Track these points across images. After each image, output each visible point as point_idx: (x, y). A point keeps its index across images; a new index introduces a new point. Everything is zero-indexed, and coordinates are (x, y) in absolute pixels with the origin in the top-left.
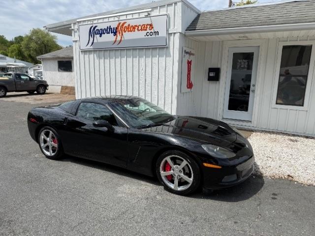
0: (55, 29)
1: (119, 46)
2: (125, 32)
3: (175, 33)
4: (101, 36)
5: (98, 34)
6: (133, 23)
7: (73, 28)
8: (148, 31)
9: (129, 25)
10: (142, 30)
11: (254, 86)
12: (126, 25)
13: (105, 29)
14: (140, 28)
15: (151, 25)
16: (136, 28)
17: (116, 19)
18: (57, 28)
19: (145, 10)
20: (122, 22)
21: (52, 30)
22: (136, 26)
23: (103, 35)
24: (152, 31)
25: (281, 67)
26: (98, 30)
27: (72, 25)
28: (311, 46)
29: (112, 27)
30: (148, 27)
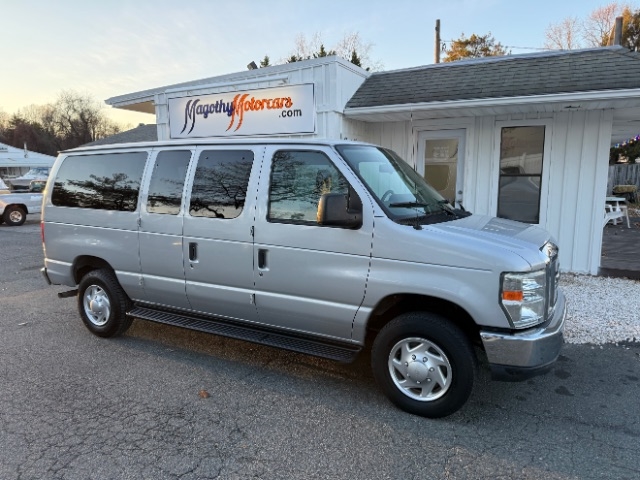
0: (126, 104)
1: (238, 132)
2: (247, 110)
3: (326, 112)
4: (206, 117)
5: (201, 113)
6: (259, 96)
7: (157, 102)
8: (284, 108)
9: (253, 100)
10: (273, 107)
11: (461, 193)
12: (248, 99)
13: (212, 105)
14: (271, 105)
15: (289, 100)
16: (265, 104)
17: (232, 89)
18: (132, 103)
19: (278, 77)
20: (242, 94)
21: (122, 104)
22: (264, 100)
23: (209, 115)
24: (292, 108)
25: (501, 158)
26: (201, 106)
27: (156, 98)
28: (544, 127)
29: (225, 102)
30: (285, 102)
